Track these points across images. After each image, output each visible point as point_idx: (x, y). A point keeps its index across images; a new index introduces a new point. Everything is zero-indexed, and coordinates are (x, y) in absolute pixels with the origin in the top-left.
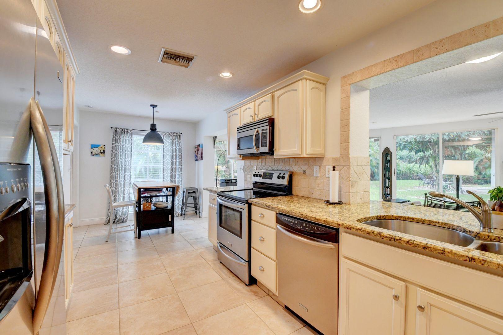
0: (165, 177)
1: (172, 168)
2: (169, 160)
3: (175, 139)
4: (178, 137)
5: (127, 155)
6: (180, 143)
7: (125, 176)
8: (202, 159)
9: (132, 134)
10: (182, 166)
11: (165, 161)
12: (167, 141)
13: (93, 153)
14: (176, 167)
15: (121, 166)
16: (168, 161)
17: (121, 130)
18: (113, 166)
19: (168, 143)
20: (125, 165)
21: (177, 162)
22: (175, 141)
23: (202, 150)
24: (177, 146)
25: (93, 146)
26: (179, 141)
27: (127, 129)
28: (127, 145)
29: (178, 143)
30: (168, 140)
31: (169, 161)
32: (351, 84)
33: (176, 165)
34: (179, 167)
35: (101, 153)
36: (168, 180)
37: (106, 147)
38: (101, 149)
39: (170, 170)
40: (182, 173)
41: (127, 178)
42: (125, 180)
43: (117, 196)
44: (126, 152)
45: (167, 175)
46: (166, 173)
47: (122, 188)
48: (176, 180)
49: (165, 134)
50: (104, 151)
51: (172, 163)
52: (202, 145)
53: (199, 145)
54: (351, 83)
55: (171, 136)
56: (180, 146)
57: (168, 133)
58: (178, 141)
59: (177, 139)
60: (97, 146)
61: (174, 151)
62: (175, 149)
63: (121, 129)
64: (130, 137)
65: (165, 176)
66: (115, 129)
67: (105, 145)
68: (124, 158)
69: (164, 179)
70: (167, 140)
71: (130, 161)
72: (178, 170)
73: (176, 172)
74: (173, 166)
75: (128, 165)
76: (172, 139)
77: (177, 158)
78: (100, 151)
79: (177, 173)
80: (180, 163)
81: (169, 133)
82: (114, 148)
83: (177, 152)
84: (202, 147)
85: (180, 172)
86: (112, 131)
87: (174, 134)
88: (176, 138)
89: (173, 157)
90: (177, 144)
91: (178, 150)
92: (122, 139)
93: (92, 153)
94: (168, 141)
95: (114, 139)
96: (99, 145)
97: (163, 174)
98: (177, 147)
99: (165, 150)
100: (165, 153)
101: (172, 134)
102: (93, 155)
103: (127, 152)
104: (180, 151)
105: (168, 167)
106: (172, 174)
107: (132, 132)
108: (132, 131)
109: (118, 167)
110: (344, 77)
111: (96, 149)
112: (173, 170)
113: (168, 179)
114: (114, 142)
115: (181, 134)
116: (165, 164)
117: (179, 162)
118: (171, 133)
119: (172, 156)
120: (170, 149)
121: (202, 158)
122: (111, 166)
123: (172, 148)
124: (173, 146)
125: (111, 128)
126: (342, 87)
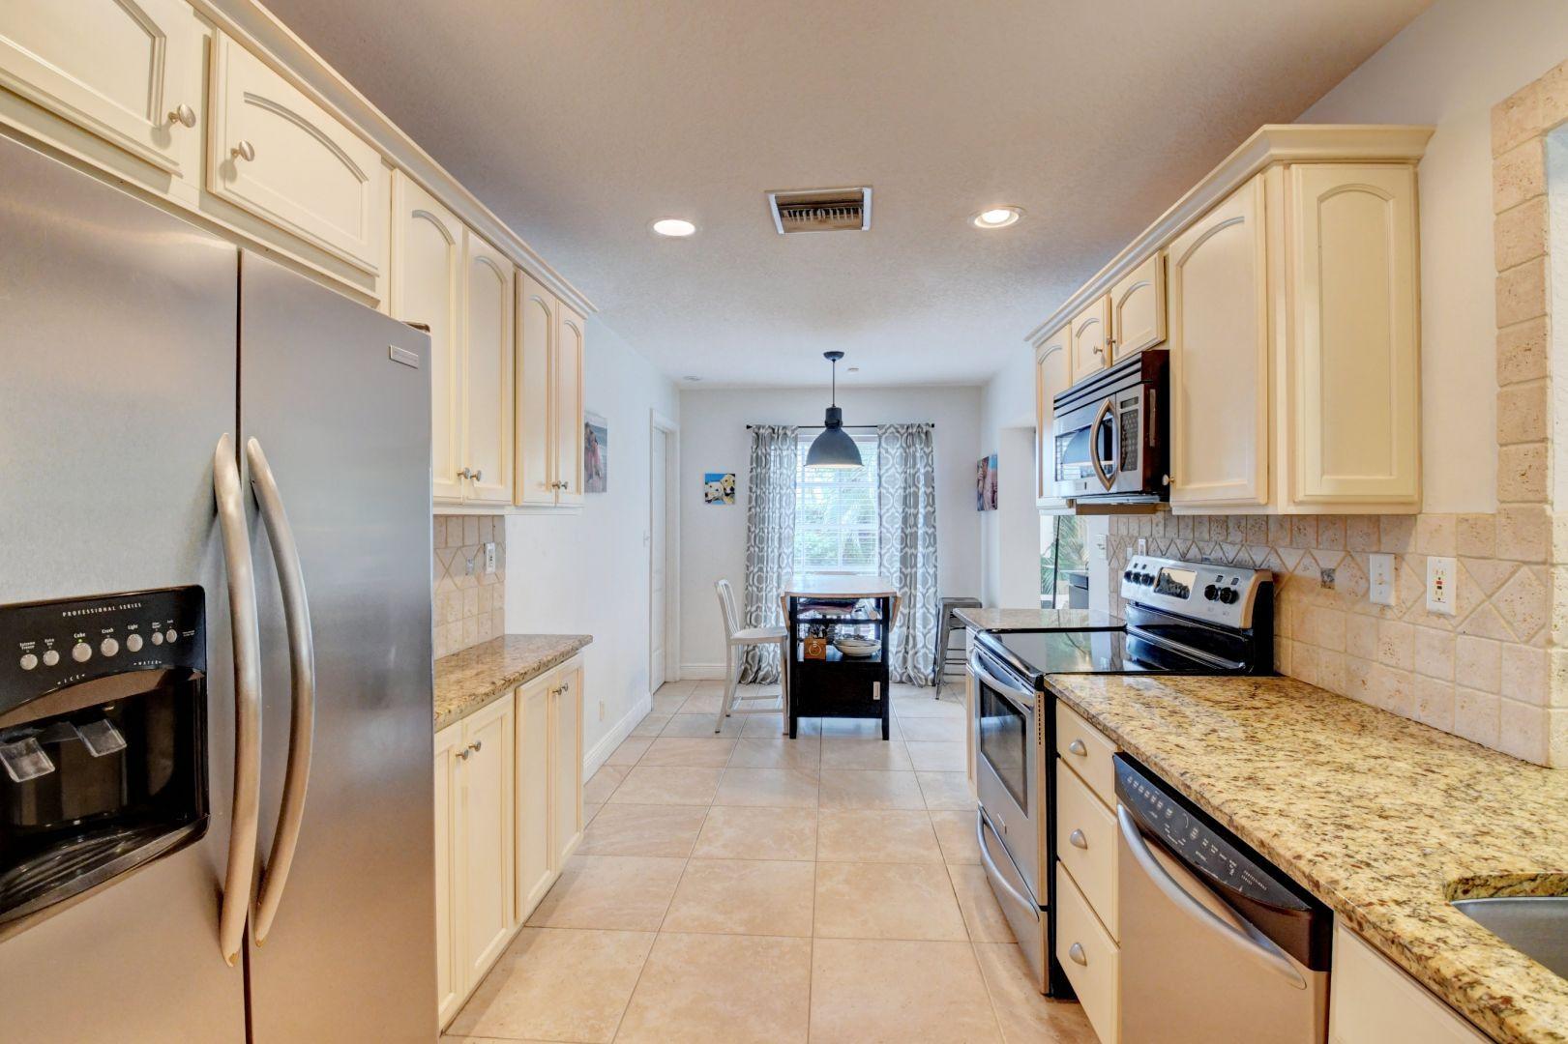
0: (885, 563)
1: (906, 536)
2: (895, 508)
3: (914, 445)
4: (923, 436)
5: (784, 499)
6: (927, 455)
7: (780, 555)
8: (995, 507)
9: (796, 440)
10: (934, 527)
11: (885, 513)
12: (890, 454)
13: (710, 497)
14: (916, 532)
15: (772, 528)
16: (893, 514)
17: (771, 431)
18: (753, 529)
19: (893, 458)
20: (780, 527)
21: (921, 517)
22: (914, 452)
23: (995, 475)
24: (918, 466)
25: (711, 478)
26: (926, 449)
27: (784, 428)
28: (785, 471)
29: (922, 457)
30: (893, 449)
31: (897, 512)
32: (1545, 132)
33: (916, 525)
34: (927, 533)
35: (727, 495)
36: (895, 572)
37: (737, 479)
38: (726, 484)
39: (899, 541)
40: (935, 551)
41: (786, 561)
42: (780, 567)
43: (761, 611)
44: (783, 492)
45: (892, 556)
46: (889, 549)
47: (774, 590)
48: (916, 573)
49: (884, 430)
50: (732, 489)
51: (905, 520)
52: (995, 458)
53: (986, 460)
54: (1548, 124)
55: (902, 435)
56: (927, 464)
57: (892, 429)
58: (922, 449)
59: (921, 444)
60: (717, 477)
61: (910, 481)
62: (914, 475)
63: (769, 427)
64: (793, 448)
65: (885, 558)
66: (756, 430)
67: (734, 475)
68: (778, 505)
69: (883, 569)
70: (890, 450)
71: (792, 516)
72: (924, 540)
73: (916, 548)
74: (907, 528)
75: (788, 525)
76: (904, 445)
77: (921, 505)
78: (725, 489)
79: (920, 548)
80: (930, 517)
81: (896, 429)
82: (758, 480)
83: (920, 486)
84: (995, 466)
85: (927, 547)
86: (751, 434)
87: (910, 431)
88: (917, 441)
89: (909, 500)
90: (918, 460)
91: (922, 478)
92: (772, 454)
93: (706, 495)
94: (893, 452)
95: (755, 455)
96: (722, 476)
97: (880, 554)
98: (919, 469)
99: (883, 479)
100: (883, 491)
101: (904, 430)
102: (709, 501)
103: (785, 488)
104: (930, 480)
105: (894, 530)
106: (906, 553)
107: (797, 435)
108: (796, 432)
109: (763, 532)
110: (1509, 104)
111: (716, 485)
112: (908, 540)
113: (894, 569)
114: (754, 465)
115: (931, 429)
116: (884, 523)
117: (926, 517)
118: (902, 426)
119: (905, 497)
120: (898, 476)
121: (994, 504)
122: (749, 528)
123: (906, 472)
124: (906, 465)
125: (748, 427)
126: (1496, 153)
